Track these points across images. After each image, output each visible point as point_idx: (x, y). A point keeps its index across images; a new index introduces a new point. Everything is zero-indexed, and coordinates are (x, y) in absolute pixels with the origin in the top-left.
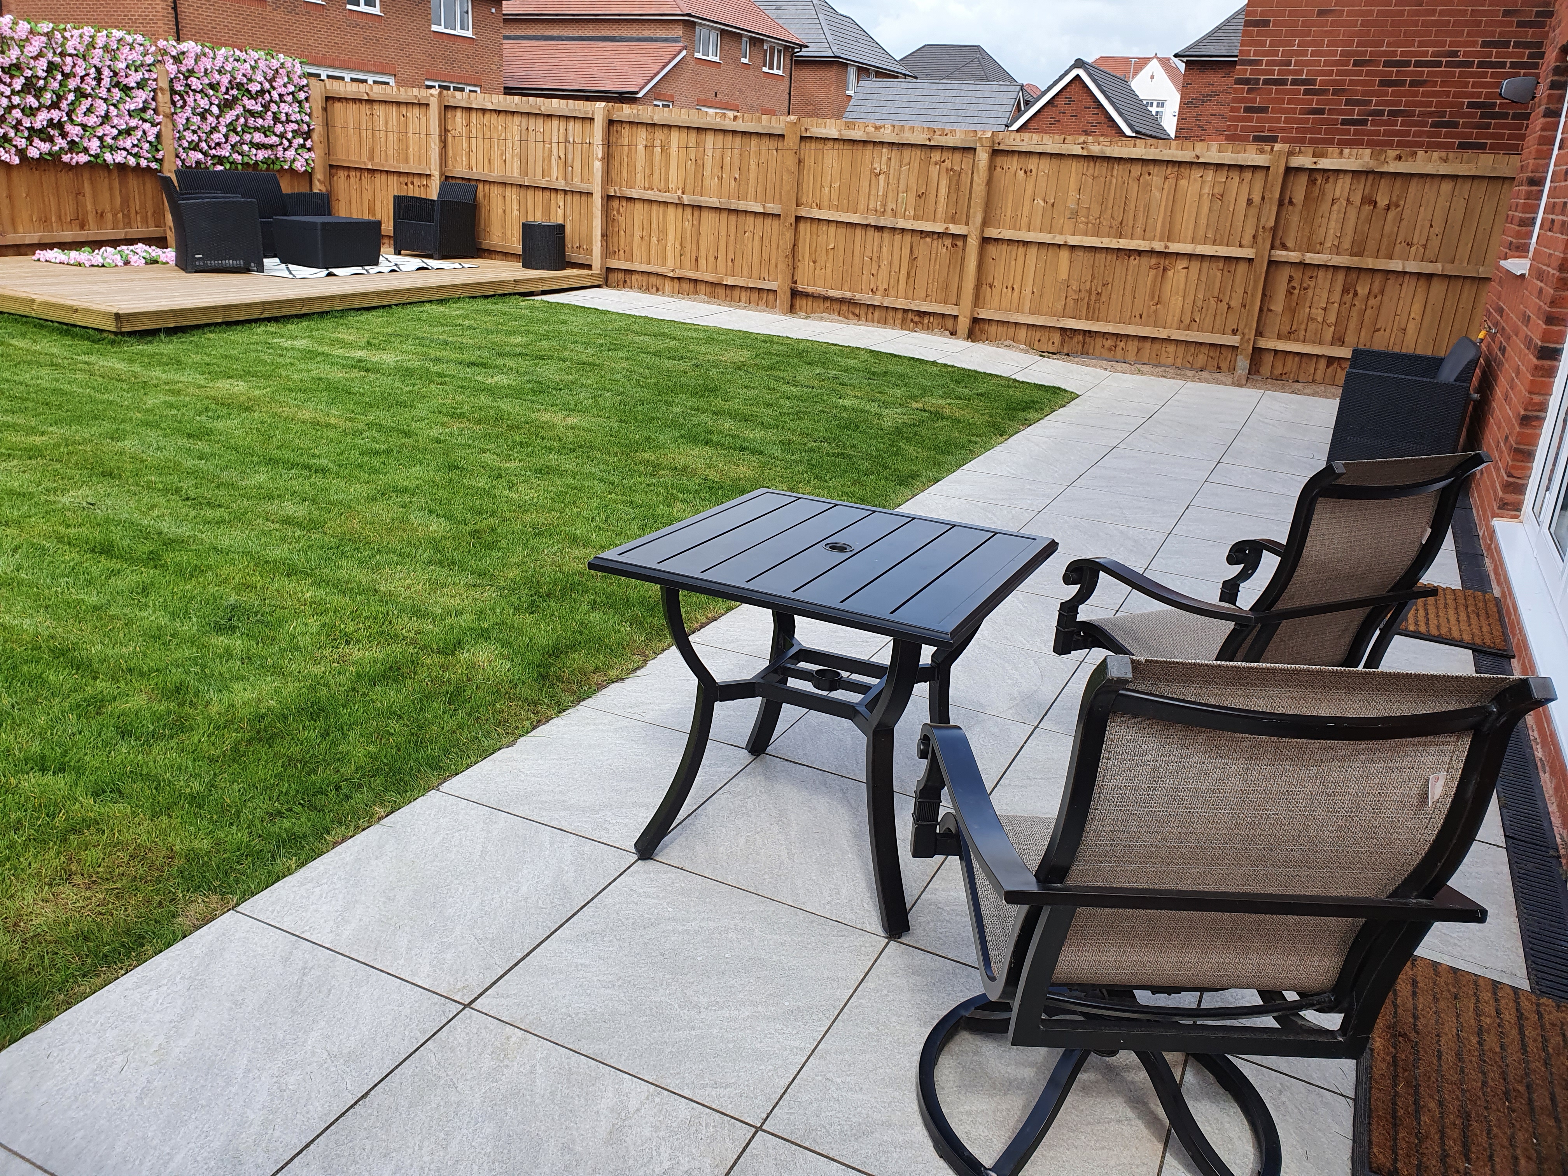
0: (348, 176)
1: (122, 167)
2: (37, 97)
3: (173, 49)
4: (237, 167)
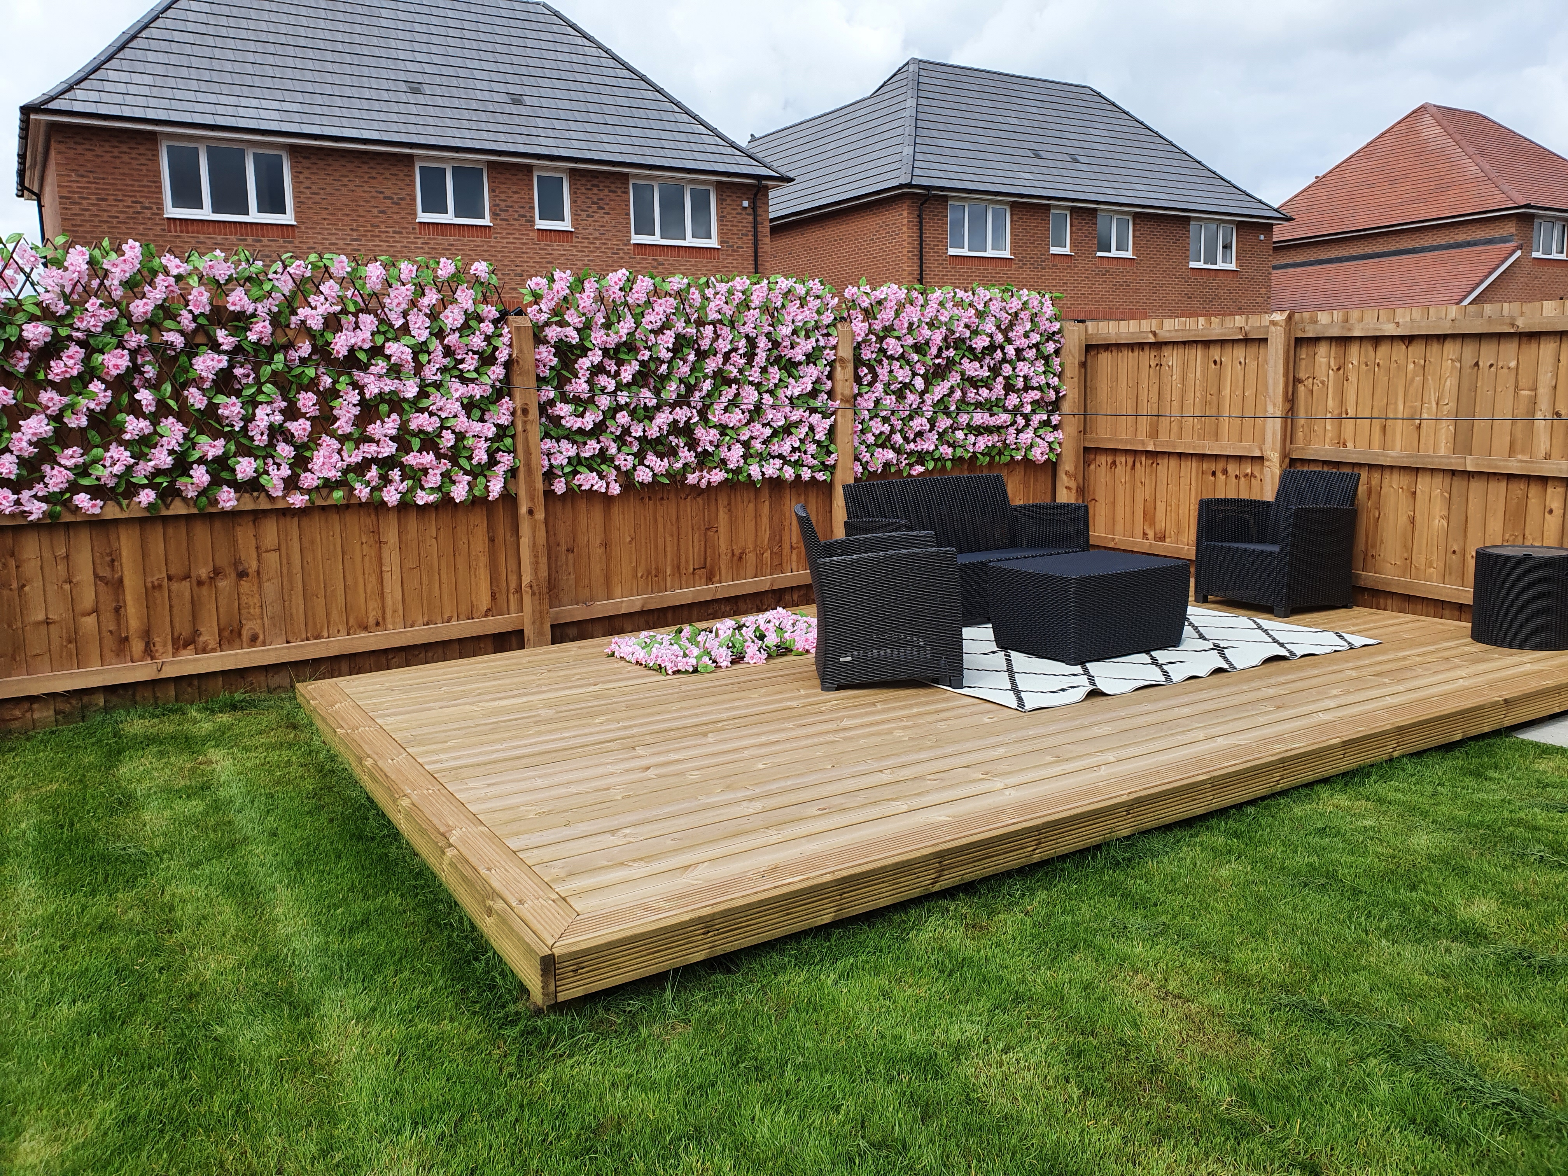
0: (1114, 463)
1: (775, 484)
2: (656, 391)
3: (865, 298)
4: (944, 466)
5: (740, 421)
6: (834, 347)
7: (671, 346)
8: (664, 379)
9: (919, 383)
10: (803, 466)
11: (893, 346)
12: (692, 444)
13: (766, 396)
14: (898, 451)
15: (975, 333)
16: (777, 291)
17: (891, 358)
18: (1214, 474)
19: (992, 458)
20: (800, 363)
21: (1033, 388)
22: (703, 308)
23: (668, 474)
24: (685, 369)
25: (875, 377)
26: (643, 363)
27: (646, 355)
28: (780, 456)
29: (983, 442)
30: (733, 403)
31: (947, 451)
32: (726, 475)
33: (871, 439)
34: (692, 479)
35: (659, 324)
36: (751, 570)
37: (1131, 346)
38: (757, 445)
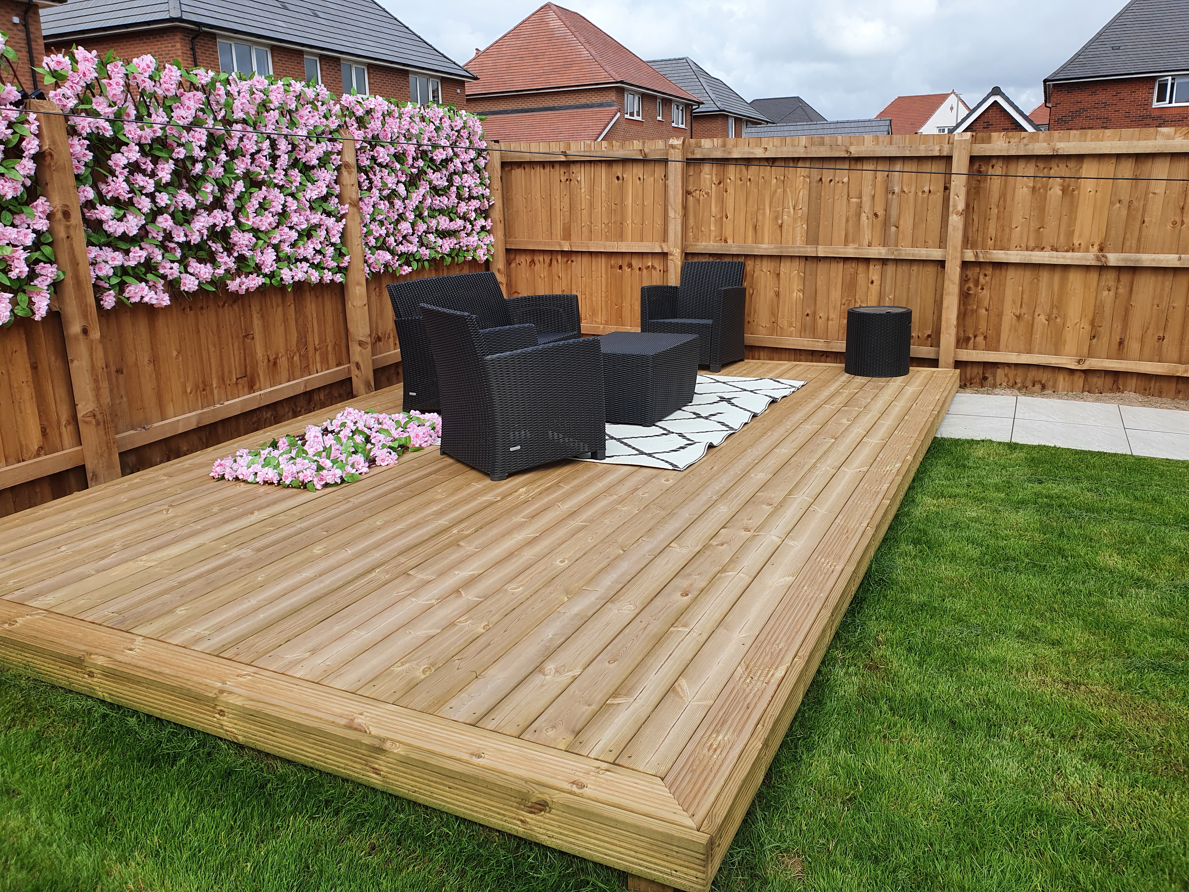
0: (533, 262)
1: (299, 286)
2: (193, 192)
3: (358, 107)
4: (423, 266)
5: (270, 224)
6: (339, 153)
7: (204, 144)
8: (201, 178)
9: (401, 189)
10: (323, 268)
11: (383, 155)
12: (229, 249)
13: (290, 199)
14: (392, 253)
15: (435, 146)
16: (292, 94)
17: (380, 165)
18: (621, 267)
19: (453, 258)
20: (313, 167)
21: (474, 198)
22: (228, 106)
23: (212, 282)
24: (217, 170)
25: (371, 182)
26: (176, 161)
27: (181, 153)
28: (305, 259)
29: (447, 245)
30: (263, 207)
31: (426, 252)
32: (264, 280)
33: (373, 242)
34: (233, 285)
35: (190, 119)
36: (284, 374)
37: (543, 164)
38: (286, 249)
